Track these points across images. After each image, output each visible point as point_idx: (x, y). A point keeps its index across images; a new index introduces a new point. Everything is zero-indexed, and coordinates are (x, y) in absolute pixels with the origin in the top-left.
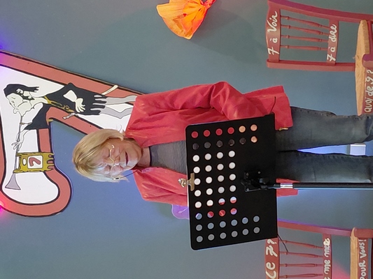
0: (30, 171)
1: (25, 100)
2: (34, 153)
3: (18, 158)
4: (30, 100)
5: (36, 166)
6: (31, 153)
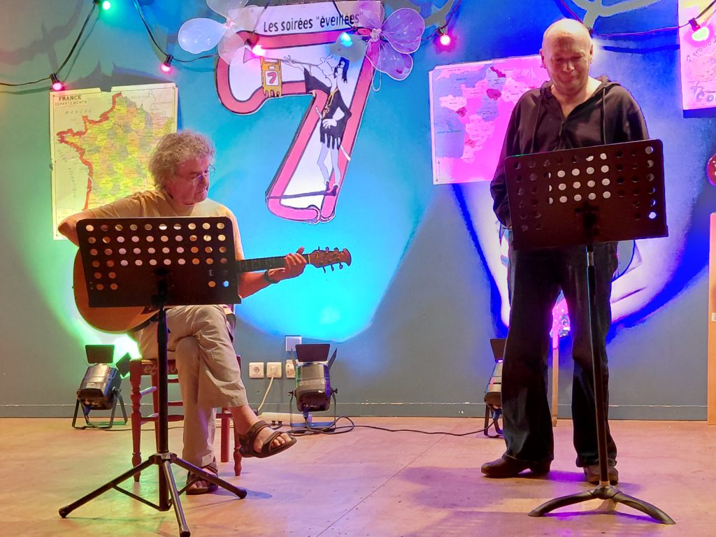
0: (262, 73)
2: (281, 77)
3: (276, 61)
5: (268, 79)
6: (281, 74)
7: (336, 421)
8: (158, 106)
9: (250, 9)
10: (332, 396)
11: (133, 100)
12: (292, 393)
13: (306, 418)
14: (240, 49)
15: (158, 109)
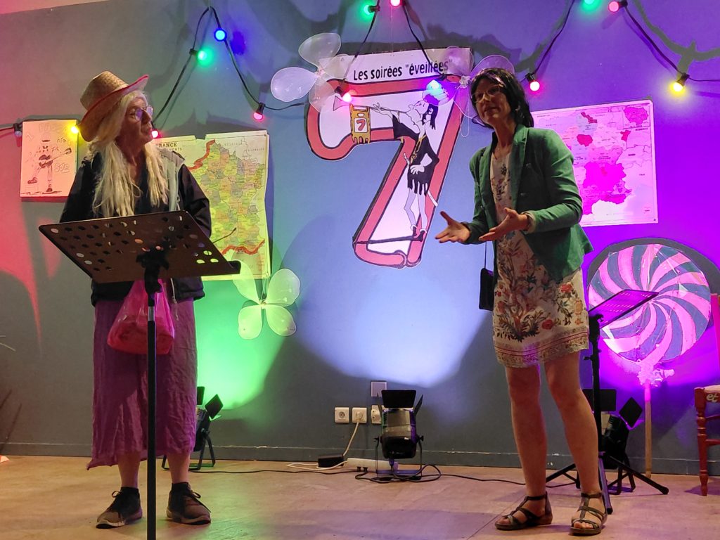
0: (351, 120)
1: (422, 116)
2: (370, 125)
3: (365, 108)
4: (422, 121)
5: (357, 126)
6: (369, 121)
7: (421, 469)
8: (250, 153)
9: (341, 58)
10: (418, 444)
11: (226, 147)
12: (378, 439)
13: (392, 465)
14: (330, 97)
15: (250, 156)
